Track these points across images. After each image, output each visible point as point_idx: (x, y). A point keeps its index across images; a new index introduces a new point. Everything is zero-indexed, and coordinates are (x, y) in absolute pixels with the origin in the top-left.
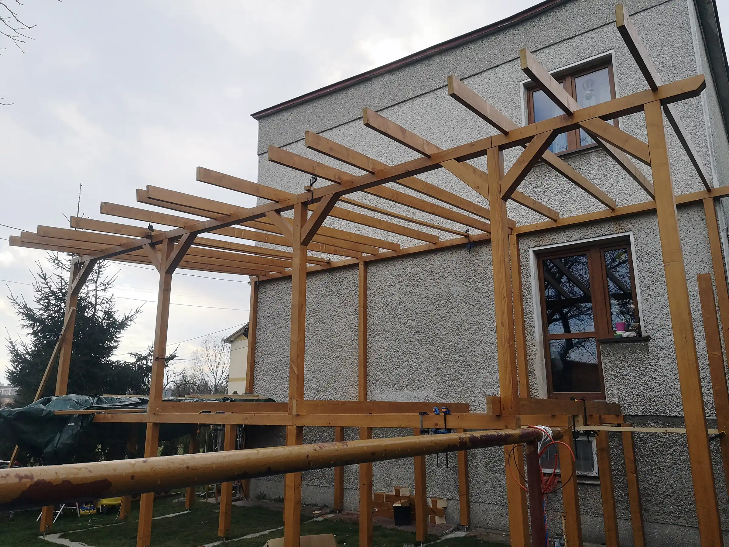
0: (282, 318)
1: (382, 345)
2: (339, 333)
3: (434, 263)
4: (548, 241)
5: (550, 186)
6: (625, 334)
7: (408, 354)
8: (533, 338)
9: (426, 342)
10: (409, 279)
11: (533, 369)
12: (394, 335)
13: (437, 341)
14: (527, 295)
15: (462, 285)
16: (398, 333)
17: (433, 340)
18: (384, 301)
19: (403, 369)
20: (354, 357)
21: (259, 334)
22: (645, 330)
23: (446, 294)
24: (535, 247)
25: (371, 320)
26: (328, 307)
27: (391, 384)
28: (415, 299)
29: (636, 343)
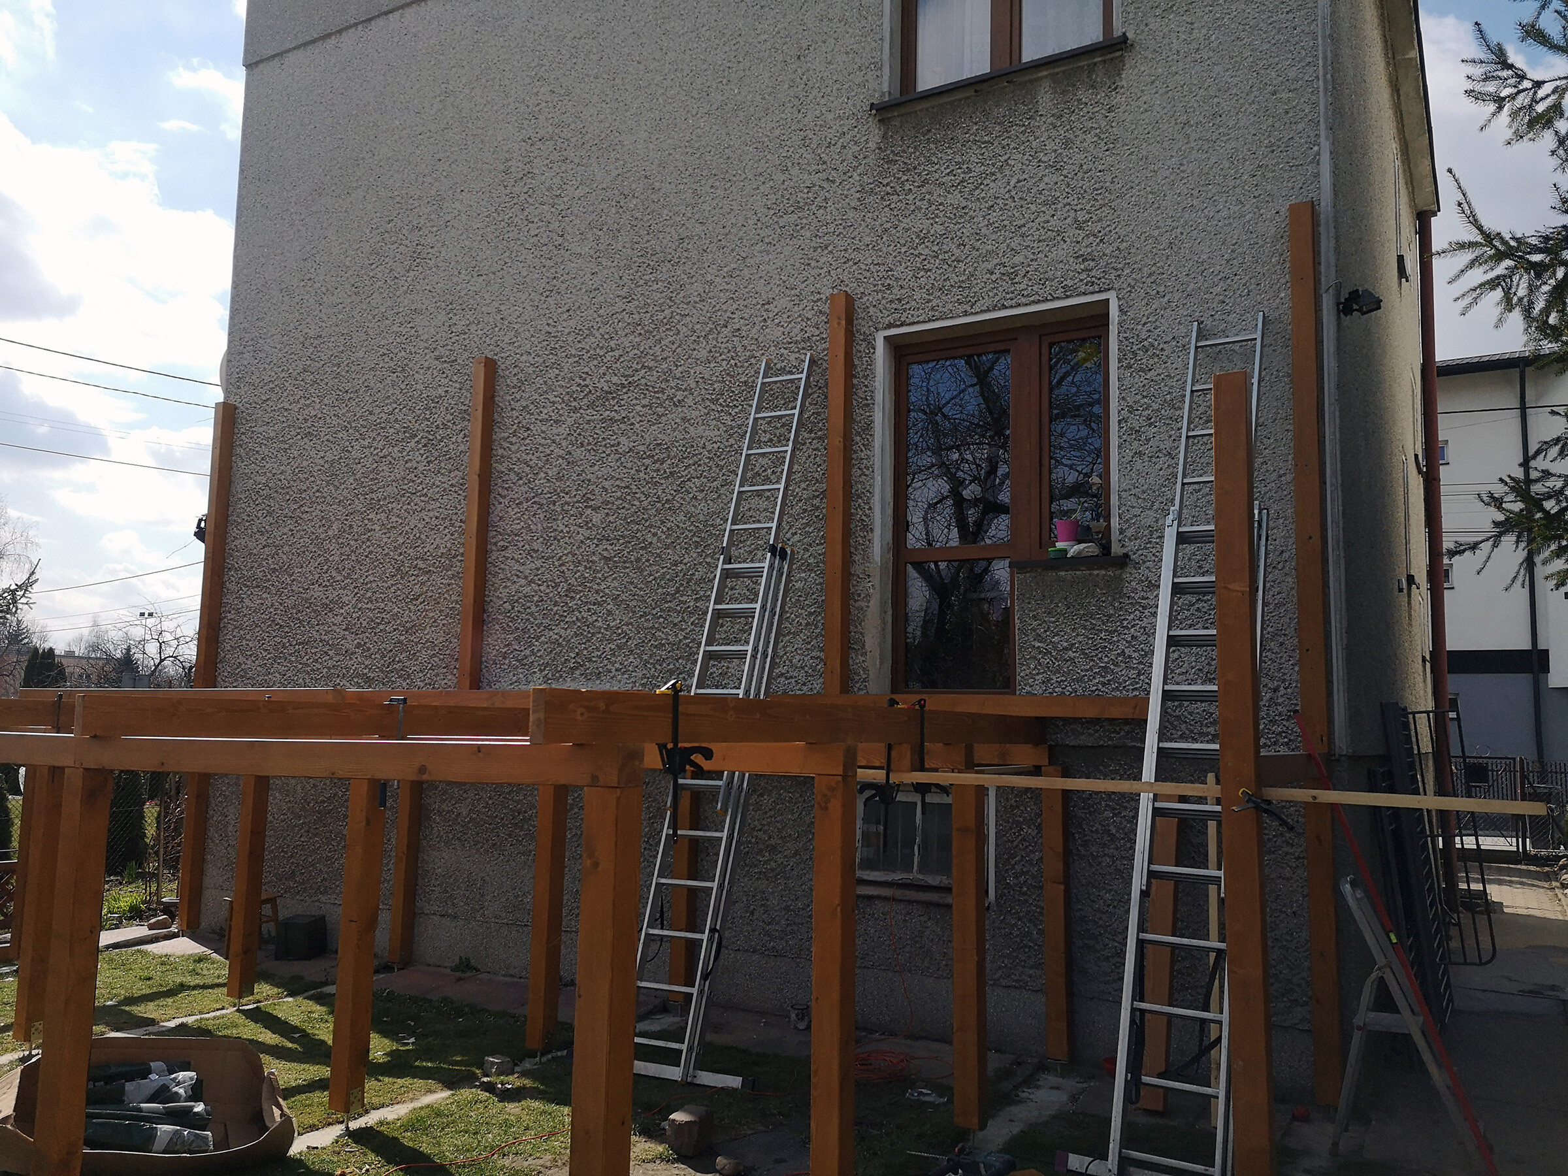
0: (288, 497)
1: (521, 568)
2: (423, 537)
3: (652, 364)
4: (921, 311)
5: (937, 167)
6: (1074, 549)
7: (581, 591)
8: (866, 558)
9: (624, 562)
10: (592, 405)
11: (861, 633)
12: (551, 544)
13: (648, 560)
14: (862, 451)
15: (714, 422)
16: (559, 541)
17: (638, 560)
18: (533, 458)
19: (566, 629)
20: (454, 598)
21: (234, 535)
22: (1120, 541)
23: (677, 444)
24: (890, 326)
25: (500, 507)
26: (399, 473)
27: (536, 664)
28: (604, 455)
29: (1095, 572)
